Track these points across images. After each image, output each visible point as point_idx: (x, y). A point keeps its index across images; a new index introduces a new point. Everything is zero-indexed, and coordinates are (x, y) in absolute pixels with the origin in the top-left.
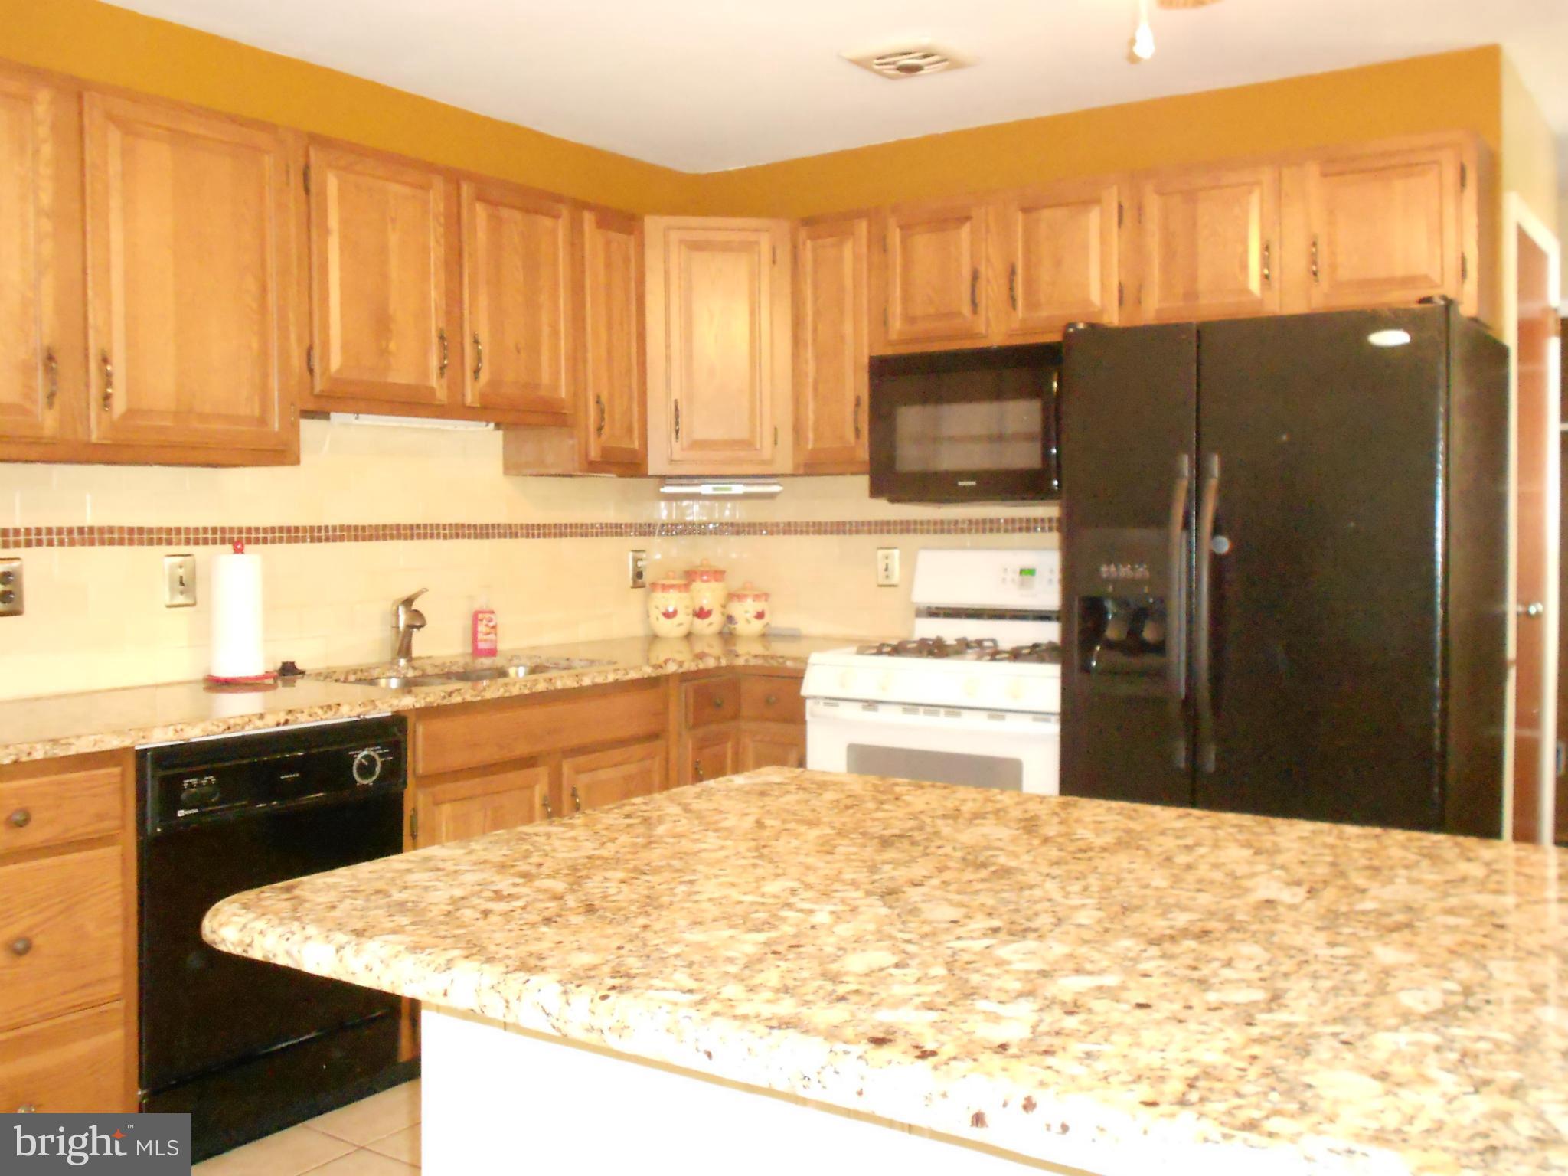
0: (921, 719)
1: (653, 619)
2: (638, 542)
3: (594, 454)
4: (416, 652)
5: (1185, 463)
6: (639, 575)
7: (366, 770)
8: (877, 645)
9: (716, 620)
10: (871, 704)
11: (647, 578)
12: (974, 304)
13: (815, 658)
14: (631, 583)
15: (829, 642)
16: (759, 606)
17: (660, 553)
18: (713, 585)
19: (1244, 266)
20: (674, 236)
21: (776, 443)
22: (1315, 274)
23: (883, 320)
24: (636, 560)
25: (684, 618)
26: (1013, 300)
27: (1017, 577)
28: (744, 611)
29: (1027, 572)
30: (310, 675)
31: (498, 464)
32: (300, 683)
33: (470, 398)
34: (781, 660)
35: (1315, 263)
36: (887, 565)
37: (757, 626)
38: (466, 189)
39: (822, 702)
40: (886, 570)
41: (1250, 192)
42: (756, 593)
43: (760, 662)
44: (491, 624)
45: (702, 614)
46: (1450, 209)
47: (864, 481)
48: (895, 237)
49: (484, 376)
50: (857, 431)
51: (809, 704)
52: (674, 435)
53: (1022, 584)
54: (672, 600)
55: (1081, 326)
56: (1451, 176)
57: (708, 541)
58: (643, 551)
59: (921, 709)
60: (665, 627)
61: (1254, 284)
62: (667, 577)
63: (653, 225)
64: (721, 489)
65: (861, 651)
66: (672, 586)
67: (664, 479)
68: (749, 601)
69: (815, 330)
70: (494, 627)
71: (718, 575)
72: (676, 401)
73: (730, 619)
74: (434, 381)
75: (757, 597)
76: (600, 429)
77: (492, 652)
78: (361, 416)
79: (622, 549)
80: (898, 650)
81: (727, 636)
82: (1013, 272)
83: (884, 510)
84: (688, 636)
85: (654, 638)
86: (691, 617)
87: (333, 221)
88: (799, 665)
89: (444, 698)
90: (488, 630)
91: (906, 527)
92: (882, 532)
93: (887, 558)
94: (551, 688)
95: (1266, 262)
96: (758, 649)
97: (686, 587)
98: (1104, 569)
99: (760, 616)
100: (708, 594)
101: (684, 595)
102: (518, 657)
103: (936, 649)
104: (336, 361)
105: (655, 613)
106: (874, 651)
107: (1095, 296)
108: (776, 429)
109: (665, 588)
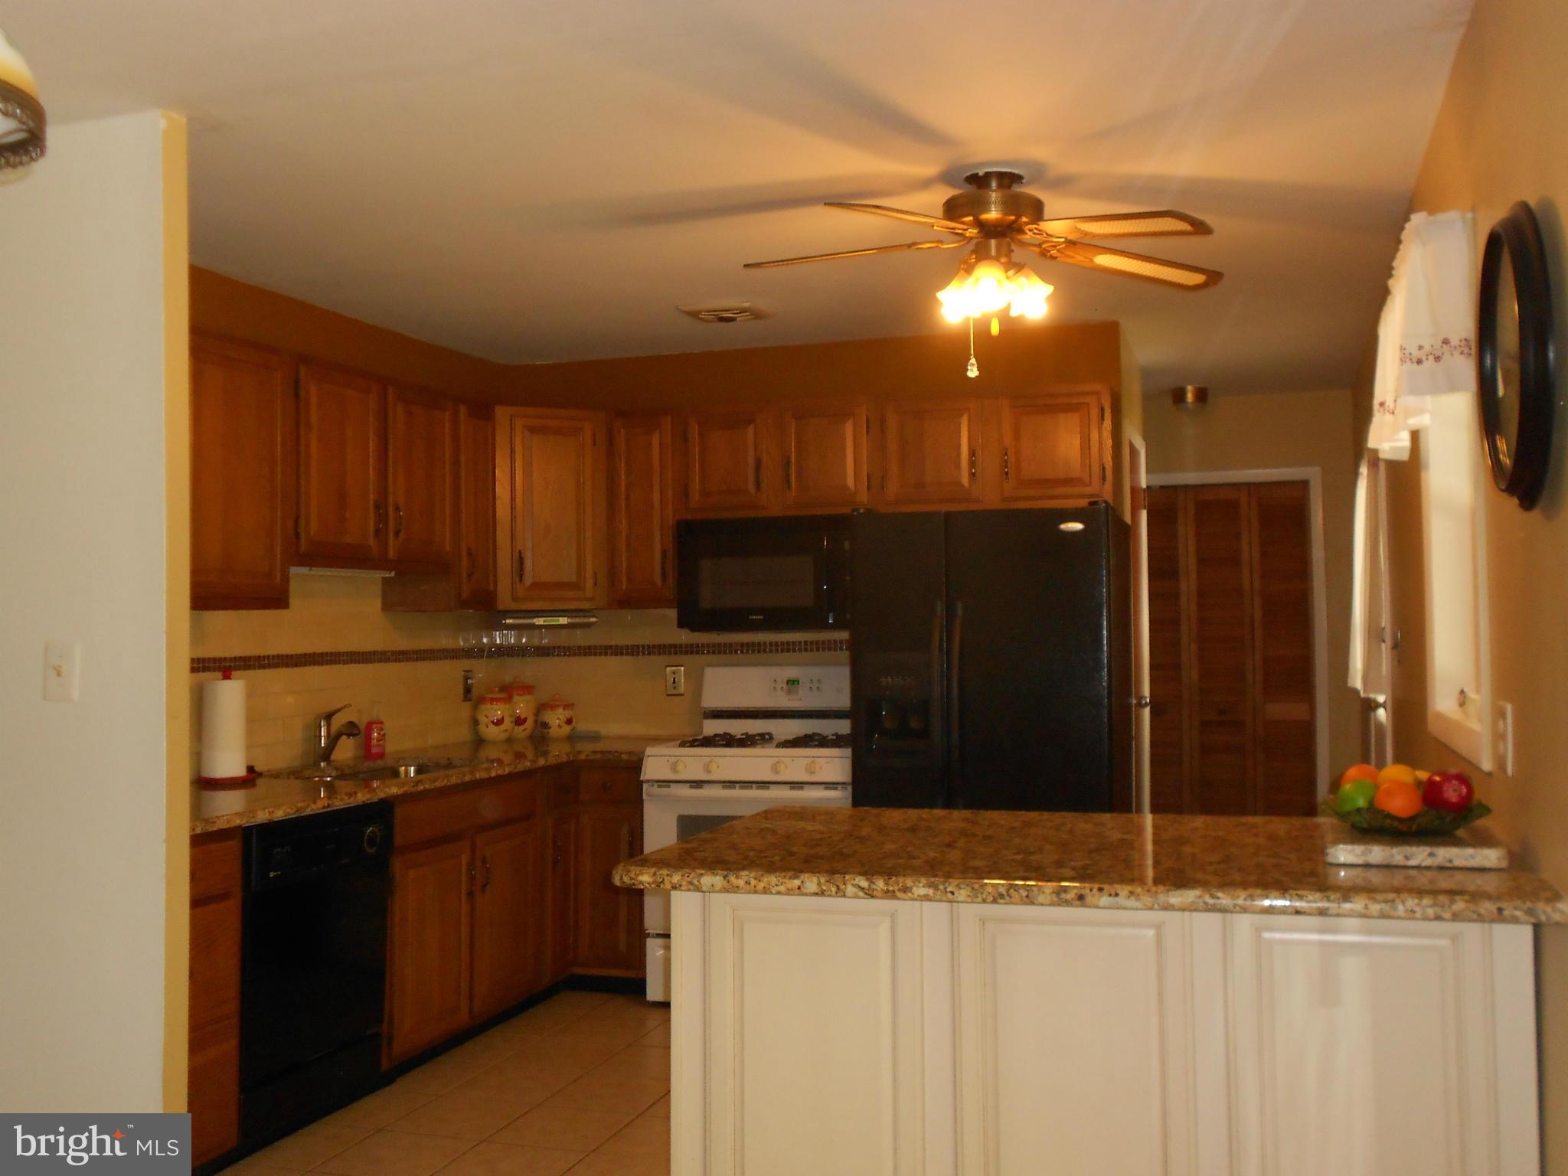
0: (737, 793)
1: (482, 728)
2: (466, 664)
3: (466, 594)
4: (333, 757)
5: (939, 607)
6: (468, 690)
7: (372, 842)
8: (691, 739)
9: (529, 724)
10: (697, 784)
11: (475, 692)
12: (758, 484)
13: (649, 751)
14: (462, 696)
15: (656, 740)
16: (568, 713)
17: (482, 672)
18: (527, 697)
19: (958, 466)
20: (519, 423)
21: (596, 584)
22: (1007, 473)
23: (685, 492)
24: (466, 678)
25: (508, 723)
26: (788, 482)
27: (785, 686)
28: (555, 719)
29: (792, 683)
30: (266, 776)
31: (377, 603)
32: (260, 781)
33: (392, 554)
34: (616, 754)
35: (1006, 467)
36: (674, 679)
37: (567, 729)
38: (390, 390)
39: (656, 785)
40: (674, 682)
41: (962, 415)
42: (565, 703)
43: (598, 756)
44: (382, 733)
45: (519, 721)
46: (1095, 435)
47: (672, 614)
48: (694, 431)
49: (402, 535)
50: (664, 575)
51: (645, 787)
52: (518, 579)
53: (789, 692)
54: (498, 711)
56: (1094, 412)
57: (515, 662)
58: (471, 671)
59: (738, 785)
60: (492, 732)
61: (965, 480)
62: (492, 692)
63: (502, 413)
64: (549, 621)
65: (683, 745)
66: (497, 700)
67: (508, 613)
68: (561, 710)
69: (628, 498)
70: (384, 735)
71: (528, 689)
72: (520, 552)
73: (545, 725)
74: (371, 541)
75: (566, 707)
76: (470, 575)
77: (381, 755)
78: (314, 568)
79: (451, 671)
80: (708, 742)
81: (540, 737)
82: (788, 463)
83: (685, 637)
84: (509, 741)
85: (479, 742)
86: (513, 724)
87: (314, 419)
88: (635, 758)
89: (413, 787)
90: (380, 738)
91: (691, 650)
92: (670, 653)
93: (674, 673)
94: (474, 779)
95: (972, 464)
96: (566, 748)
97: (508, 700)
99: (569, 721)
100: (522, 706)
101: (507, 706)
102: (404, 759)
103: (728, 741)
104: (314, 527)
105: (482, 719)
106: (688, 745)
107: (850, 482)
108: (595, 573)
109: (492, 700)
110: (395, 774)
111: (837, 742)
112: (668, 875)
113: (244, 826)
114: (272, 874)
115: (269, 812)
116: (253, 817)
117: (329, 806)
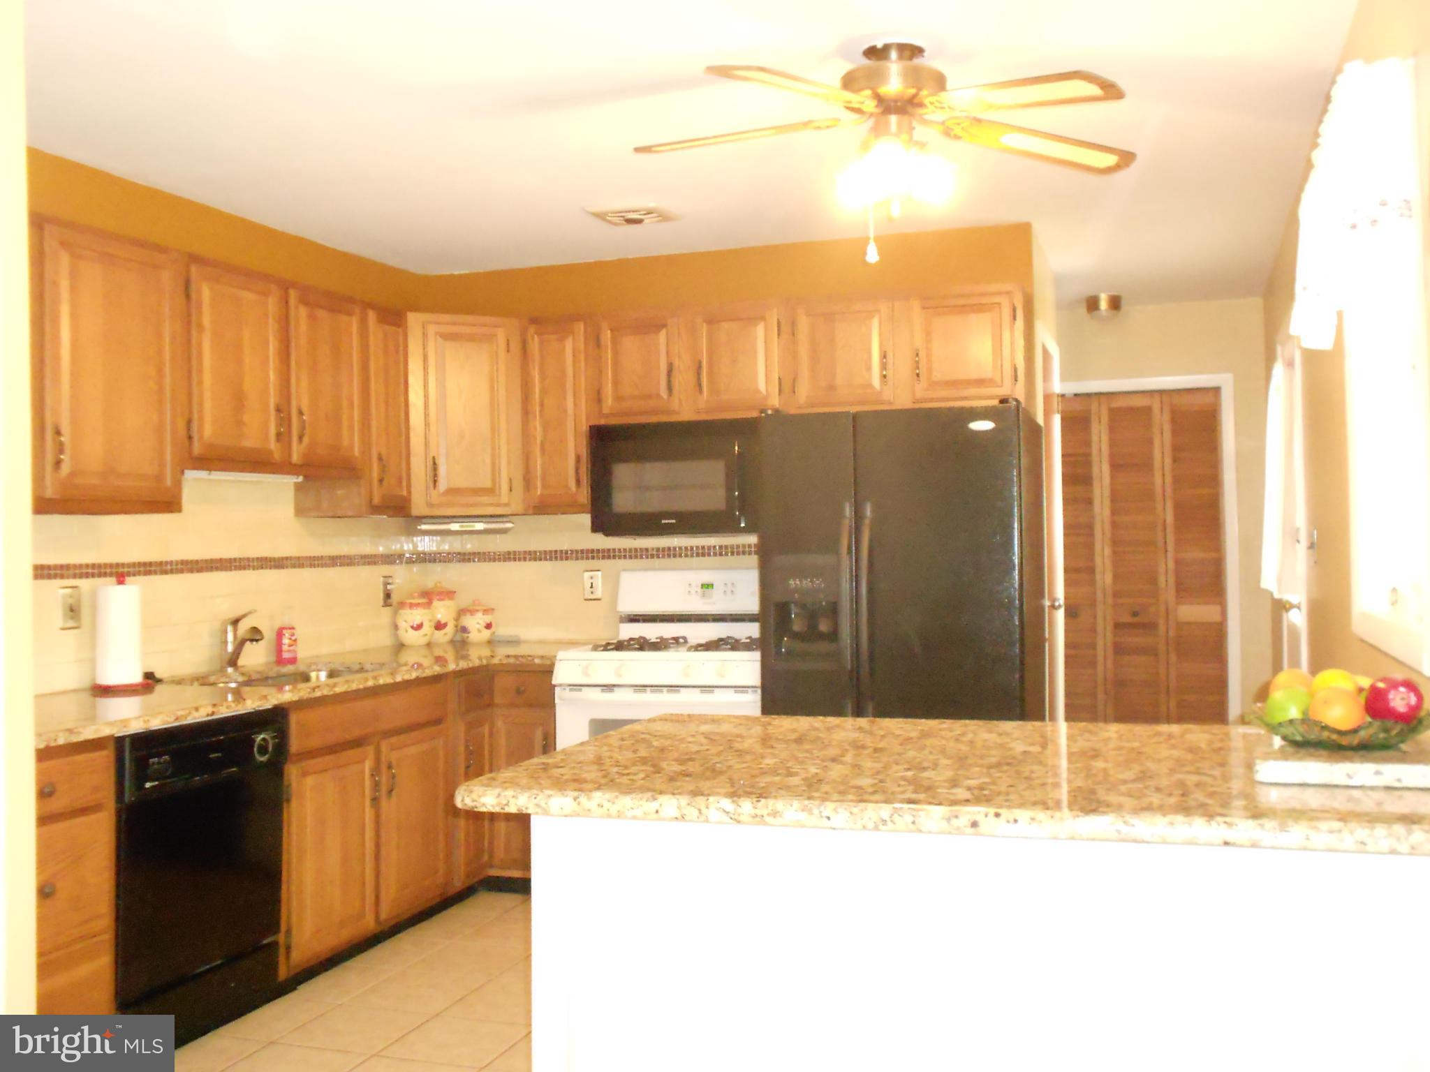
0: (648, 696)
1: (401, 632)
2: (385, 569)
3: (376, 500)
4: (241, 662)
5: (848, 511)
6: (388, 596)
7: (263, 750)
8: (604, 643)
9: (450, 630)
10: (609, 688)
11: (395, 598)
12: (670, 388)
13: (561, 655)
14: (382, 603)
15: (573, 644)
16: (488, 619)
17: (403, 577)
18: (448, 603)
19: (869, 368)
20: (432, 329)
21: (511, 490)
22: (918, 375)
23: (598, 399)
24: (386, 584)
25: (428, 628)
26: (700, 385)
27: (699, 589)
28: (475, 623)
29: (707, 586)
30: (167, 682)
31: (290, 510)
32: (159, 688)
33: (295, 458)
34: (530, 658)
35: (918, 368)
36: (592, 584)
37: (486, 634)
38: (293, 294)
39: (568, 688)
40: (592, 587)
41: (873, 317)
42: (485, 608)
43: (512, 661)
44: (293, 638)
45: (439, 626)
46: (1006, 335)
47: (586, 519)
48: (607, 336)
49: (306, 440)
50: (578, 482)
51: (557, 690)
52: (431, 485)
53: (704, 595)
54: (417, 616)
55: (770, 412)
56: (1006, 312)
57: (438, 567)
58: (391, 577)
59: (648, 689)
60: (411, 637)
61: (876, 382)
62: (411, 596)
63: (414, 319)
64: (467, 526)
65: (596, 648)
66: (418, 605)
67: (421, 519)
68: (480, 615)
69: (542, 405)
70: (295, 640)
71: (449, 594)
72: (434, 458)
73: (464, 630)
74: (273, 445)
75: (486, 612)
76: (381, 481)
77: (293, 661)
78: (213, 472)
79: (372, 576)
80: (620, 646)
81: (461, 643)
82: (699, 367)
83: (602, 541)
84: (429, 645)
85: (400, 647)
86: (433, 629)
87: (207, 320)
88: (548, 662)
90: (292, 643)
91: (608, 554)
92: (587, 558)
93: (592, 578)
94: (377, 684)
95: (884, 366)
96: (486, 652)
97: (429, 604)
98: (792, 582)
99: (489, 626)
100: (443, 610)
101: (426, 611)
102: (315, 664)
103: (643, 645)
104: (208, 431)
105: (403, 625)
106: (602, 648)
107: (762, 386)
108: (510, 479)
109: (412, 606)
110: (306, 678)
111: (748, 646)
112: (513, 797)
113: (116, 735)
114: (148, 785)
115: (145, 722)
116: (125, 726)
117: (213, 713)
